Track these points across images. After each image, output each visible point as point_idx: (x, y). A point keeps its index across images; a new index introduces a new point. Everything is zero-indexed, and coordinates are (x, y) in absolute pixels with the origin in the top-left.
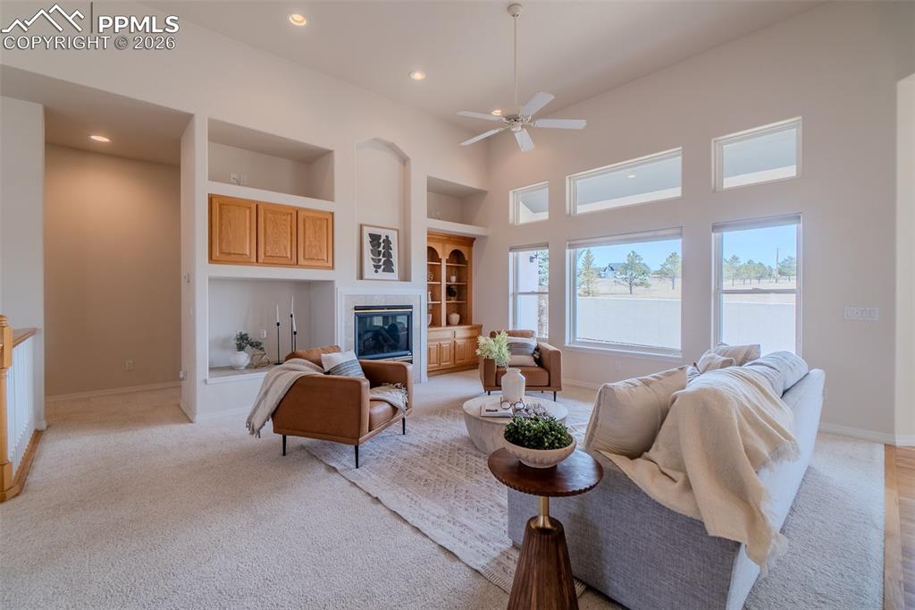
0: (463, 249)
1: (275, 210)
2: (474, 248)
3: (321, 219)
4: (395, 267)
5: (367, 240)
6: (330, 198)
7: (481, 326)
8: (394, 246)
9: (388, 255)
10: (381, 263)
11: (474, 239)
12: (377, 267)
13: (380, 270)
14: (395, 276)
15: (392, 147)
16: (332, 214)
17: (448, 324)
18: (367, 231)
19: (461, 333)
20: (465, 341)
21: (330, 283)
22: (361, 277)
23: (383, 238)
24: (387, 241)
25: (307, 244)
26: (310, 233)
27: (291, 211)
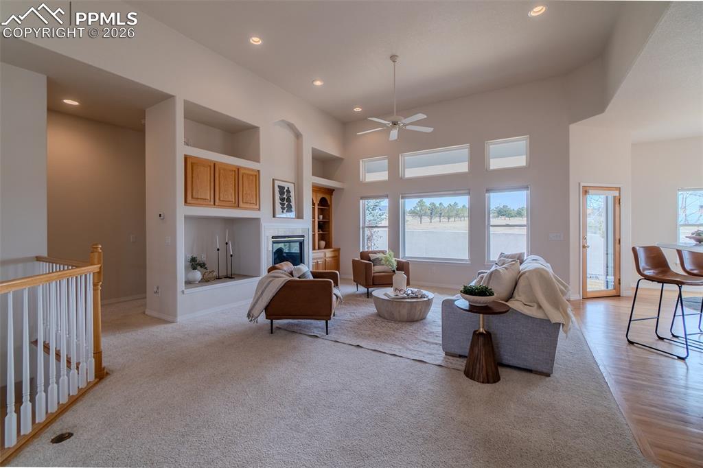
0: (327, 197)
1: (225, 167)
2: (333, 197)
3: (252, 175)
4: (293, 209)
5: (277, 190)
6: (258, 161)
7: (339, 249)
8: (292, 194)
9: (289, 200)
10: (285, 206)
11: (334, 190)
12: (283, 209)
13: (285, 211)
14: (293, 215)
15: (291, 127)
16: (259, 171)
17: (319, 248)
18: (277, 183)
19: (329, 253)
20: (330, 259)
21: (258, 219)
22: (274, 216)
23: (286, 189)
24: (288, 191)
25: (244, 192)
26: (246, 183)
27: (234, 169)
